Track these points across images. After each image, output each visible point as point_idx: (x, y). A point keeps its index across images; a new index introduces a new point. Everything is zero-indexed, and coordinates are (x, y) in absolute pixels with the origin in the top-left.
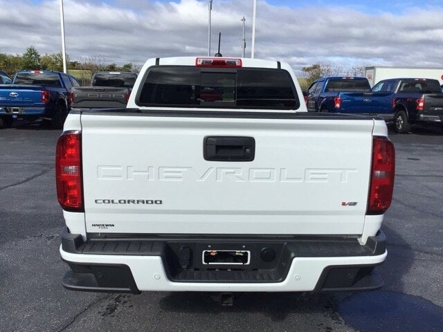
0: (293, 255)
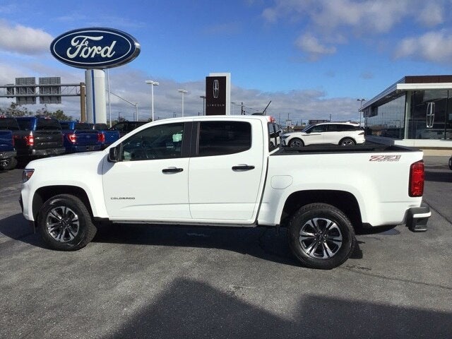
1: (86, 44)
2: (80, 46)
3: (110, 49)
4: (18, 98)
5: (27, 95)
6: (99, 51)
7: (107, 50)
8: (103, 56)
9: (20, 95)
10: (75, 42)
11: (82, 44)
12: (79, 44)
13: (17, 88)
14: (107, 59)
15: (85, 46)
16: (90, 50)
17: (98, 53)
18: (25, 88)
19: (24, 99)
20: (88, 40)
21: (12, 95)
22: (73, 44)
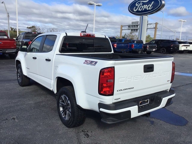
0: (162, 98)
1: (141, 5)
2: (139, 6)
3: (151, 6)
4: (132, 30)
5: (135, 29)
6: (146, 7)
7: (149, 6)
8: (147, 9)
9: (132, 29)
10: (137, 4)
11: (140, 5)
12: (139, 5)
13: (132, 26)
14: (149, 10)
15: (141, 6)
16: (143, 7)
17: (146, 8)
18: (134, 26)
19: (134, 30)
20: (142, 2)
21: (130, 29)
22: (136, 5)
